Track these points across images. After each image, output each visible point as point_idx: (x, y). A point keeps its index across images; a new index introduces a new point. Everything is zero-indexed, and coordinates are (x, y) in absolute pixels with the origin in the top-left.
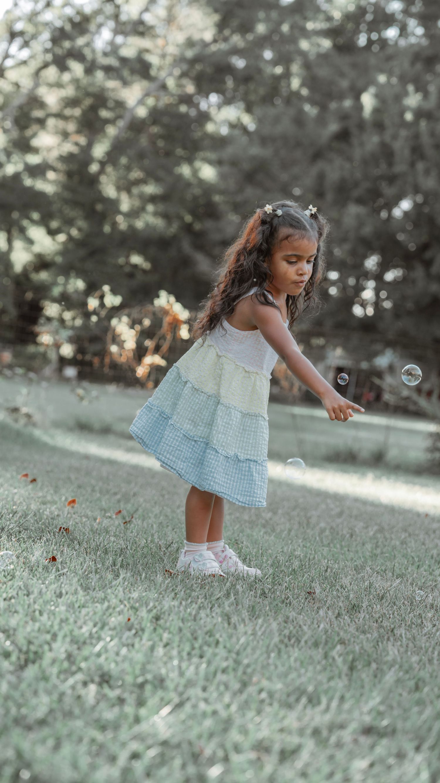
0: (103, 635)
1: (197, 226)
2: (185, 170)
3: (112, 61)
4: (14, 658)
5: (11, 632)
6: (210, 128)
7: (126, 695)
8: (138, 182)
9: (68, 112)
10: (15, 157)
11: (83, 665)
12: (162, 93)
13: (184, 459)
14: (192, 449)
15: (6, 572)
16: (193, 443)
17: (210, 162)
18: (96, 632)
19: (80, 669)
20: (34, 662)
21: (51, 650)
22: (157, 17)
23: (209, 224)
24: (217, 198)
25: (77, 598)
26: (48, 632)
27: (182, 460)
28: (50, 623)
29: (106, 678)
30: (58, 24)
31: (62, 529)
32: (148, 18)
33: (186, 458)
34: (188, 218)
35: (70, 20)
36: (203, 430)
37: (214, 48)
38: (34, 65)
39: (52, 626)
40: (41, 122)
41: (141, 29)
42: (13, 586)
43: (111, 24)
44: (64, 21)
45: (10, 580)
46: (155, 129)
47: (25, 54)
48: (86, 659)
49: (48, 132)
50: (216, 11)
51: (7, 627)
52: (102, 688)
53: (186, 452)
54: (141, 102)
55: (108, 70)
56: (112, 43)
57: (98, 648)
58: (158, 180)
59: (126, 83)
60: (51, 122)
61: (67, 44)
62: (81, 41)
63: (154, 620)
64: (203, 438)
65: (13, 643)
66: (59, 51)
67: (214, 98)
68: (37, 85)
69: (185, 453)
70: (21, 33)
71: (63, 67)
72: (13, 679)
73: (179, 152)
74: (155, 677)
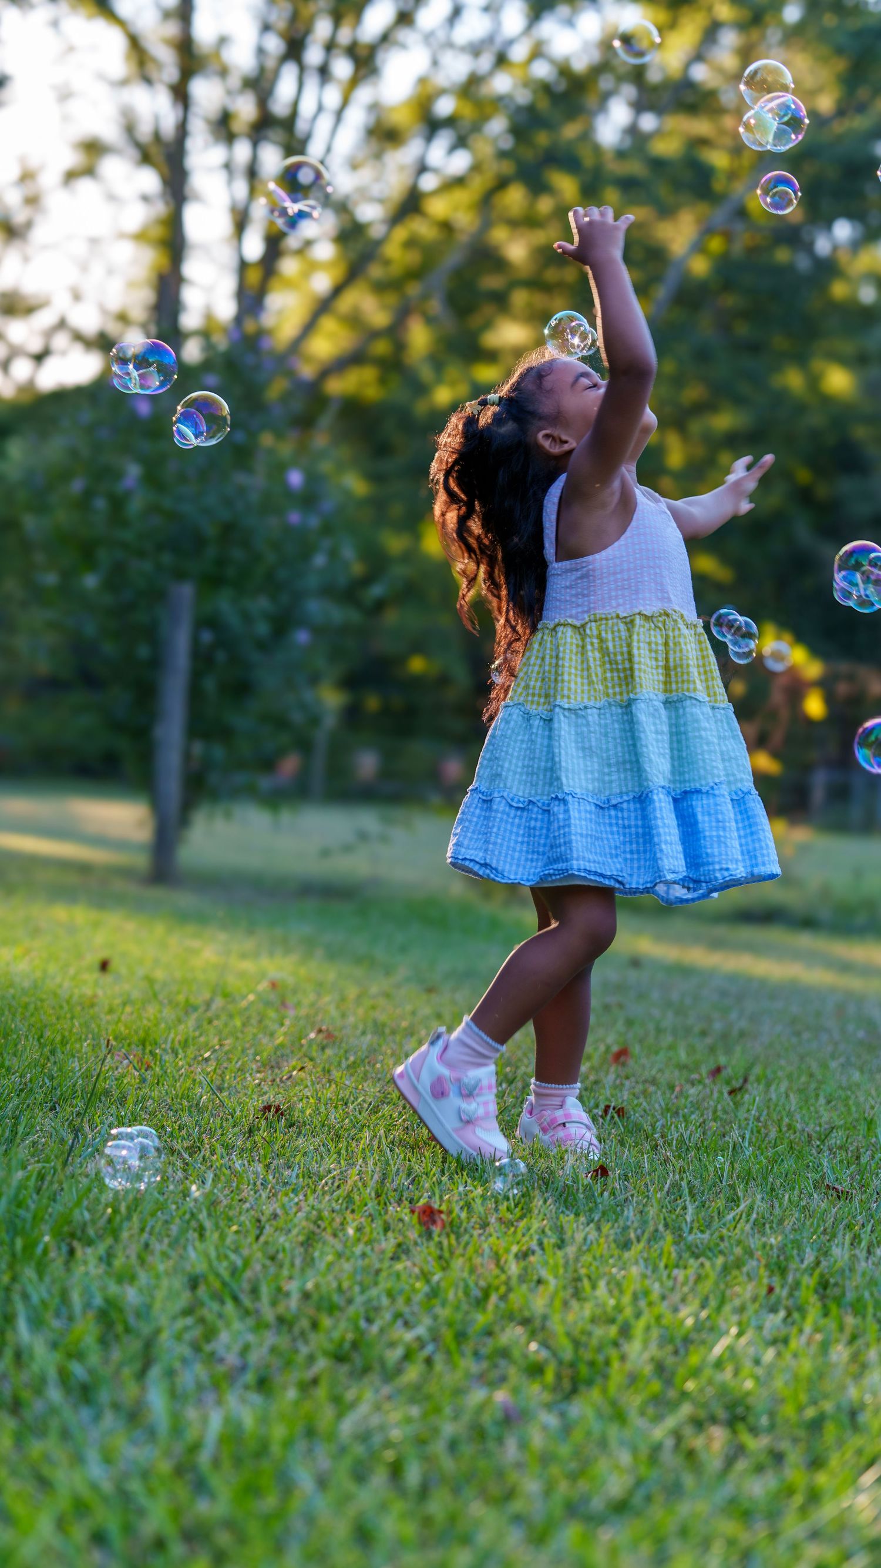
0: (721, 1323)
1: (822, 491)
2: (793, 380)
3: (635, 168)
4: (550, 1376)
5: (537, 1323)
6: (839, 290)
7: (784, 1445)
8: (700, 408)
9: (551, 275)
10: (453, 371)
11: (690, 1386)
12: (739, 227)
13: (613, 852)
14: (617, 824)
15: (512, 1201)
16: (613, 813)
17: (844, 361)
18: (708, 1317)
19: (684, 1395)
20: (589, 1383)
21: (623, 1358)
22: (720, 70)
23: (846, 486)
24: (860, 433)
25: (662, 1249)
26: (612, 1321)
27: (611, 854)
28: (612, 1302)
29: (740, 1410)
30: (523, 97)
31: (611, 1110)
32: (700, 73)
33: (616, 847)
34: (804, 476)
35: (545, 88)
36: (619, 778)
37: (839, 127)
38: (478, 185)
39: (619, 1309)
40: (500, 300)
41: (690, 98)
42: (529, 1229)
43: (629, 91)
44: (535, 92)
45: (521, 1218)
46: (730, 301)
47: (460, 162)
48: (696, 1373)
49: (515, 318)
50: (839, 51)
51: (527, 1314)
52: (734, 1432)
53: (610, 836)
54: (699, 247)
55: (629, 186)
56: (632, 130)
57: (718, 1349)
58: (739, 401)
59: (666, 212)
60: (520, 298)
61: (542, 139)
62: (570, 131)
63: (821, 1291)
64: (627, 793)
65: (545, 1344)
66: (528, 155)
67: (843, 230)
68: (487, 224)
69: (608, 839)
70: (450, 122)
71: (537, 186)
72: (551, 1420)
73: (779, 342)
74: (838, 1408)
